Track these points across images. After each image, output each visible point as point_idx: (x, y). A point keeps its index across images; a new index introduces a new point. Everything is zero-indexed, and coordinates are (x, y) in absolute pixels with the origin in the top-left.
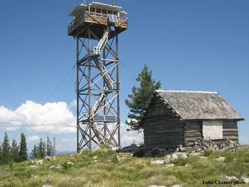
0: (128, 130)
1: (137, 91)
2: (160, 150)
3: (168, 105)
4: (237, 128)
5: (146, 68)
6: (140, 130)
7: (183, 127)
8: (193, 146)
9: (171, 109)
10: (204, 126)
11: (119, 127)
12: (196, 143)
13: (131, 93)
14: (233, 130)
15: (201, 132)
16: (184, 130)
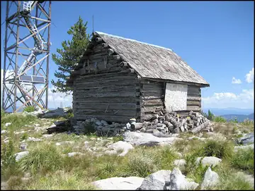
0: (54, 91)
1: (69, 46)
2: (98, 123)
3: (115, 53)
4: (200, 96)
5: (80, 21)
6: (68, 92)
7: (139, 91)
8: (151, 120)
9: (121, 60)
10: (167, 91)
11: (47, 89)
12: (158, 116)
13: (61, 48)
14: (197, 98)
15: (163, 99)
16: (141, 94)
